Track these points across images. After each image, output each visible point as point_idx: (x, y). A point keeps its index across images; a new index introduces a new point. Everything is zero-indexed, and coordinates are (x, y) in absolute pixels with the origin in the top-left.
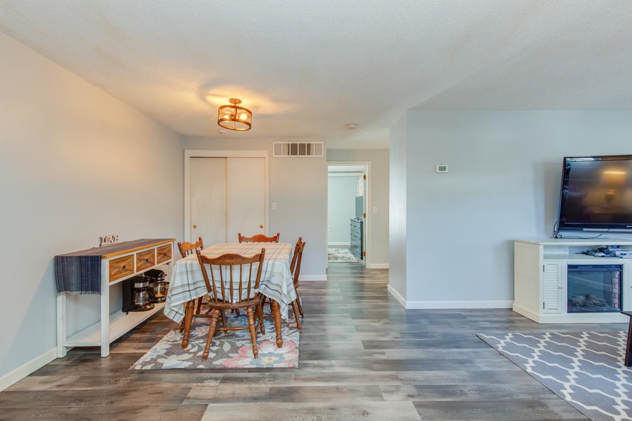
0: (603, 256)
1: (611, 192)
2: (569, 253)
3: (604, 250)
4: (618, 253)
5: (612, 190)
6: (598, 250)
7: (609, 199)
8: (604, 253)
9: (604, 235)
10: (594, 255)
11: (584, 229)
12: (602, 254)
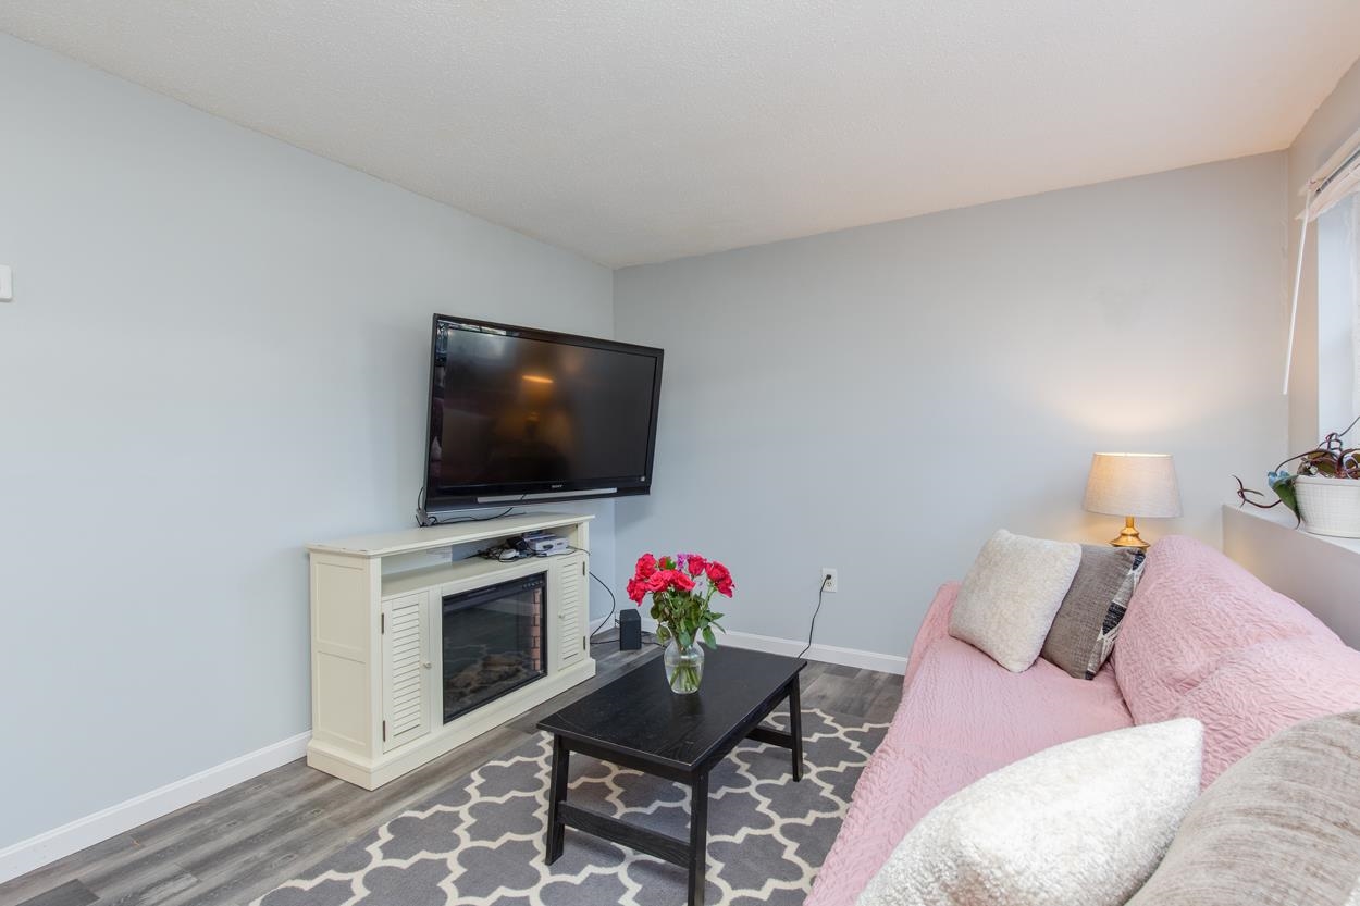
0: (515, 558)
1: (533, 418)
2: (453, 560)
3: (518, 545)
4: (539, 546)
5: (534, 413)
6: (507, 545)
7: (532, 429)
8: (517, 550)
9: (517, 509)
10: (498, 559)
11: (481, 500)
12: (514, 553)
